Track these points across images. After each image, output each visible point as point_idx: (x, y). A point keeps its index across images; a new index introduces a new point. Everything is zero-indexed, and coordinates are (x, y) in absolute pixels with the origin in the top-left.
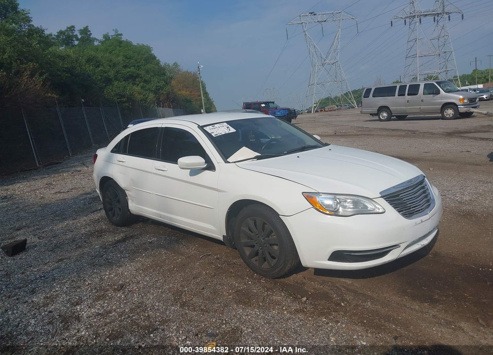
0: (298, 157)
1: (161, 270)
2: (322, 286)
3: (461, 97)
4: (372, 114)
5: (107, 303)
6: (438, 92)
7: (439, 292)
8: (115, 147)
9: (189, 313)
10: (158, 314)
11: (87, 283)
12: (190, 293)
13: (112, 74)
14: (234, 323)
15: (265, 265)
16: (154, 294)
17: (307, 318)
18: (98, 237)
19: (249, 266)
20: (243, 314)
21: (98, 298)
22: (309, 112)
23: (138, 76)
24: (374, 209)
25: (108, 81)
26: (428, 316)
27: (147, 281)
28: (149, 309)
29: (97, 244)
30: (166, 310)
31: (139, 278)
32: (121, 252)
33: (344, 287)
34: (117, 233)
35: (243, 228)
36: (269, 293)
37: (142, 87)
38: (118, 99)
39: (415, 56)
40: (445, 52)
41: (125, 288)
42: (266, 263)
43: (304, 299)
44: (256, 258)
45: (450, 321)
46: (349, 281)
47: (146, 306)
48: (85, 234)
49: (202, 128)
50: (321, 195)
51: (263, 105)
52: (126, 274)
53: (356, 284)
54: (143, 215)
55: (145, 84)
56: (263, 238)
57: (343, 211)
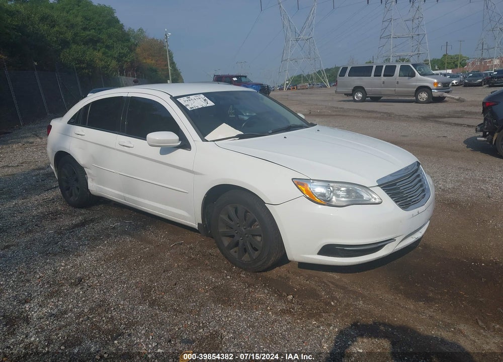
0: (285, 137)
1: (126, 261)
2: (308, 282)
3: (436, 81)
4: (347, 95)
5: (62, 301)
6: (413, 75)
7: (433, 289)
8: (73, 118)
9: (160, 313)
10: (124, 315)
11: (38, 276)
12: (160, 289)
13: (69, 35)
14: (213, 326)
15: (246, 258)
16: (117, 290)
17: (295, 320)
18: (52, 219)
19: (226, 258)
20: (222, 315)
21: (51, 295)
22: (281, 89)
23: (99, 40)
24: (370, 199)
25: (65, 44)
26: (424, 317)
27: (110, 274)
28: (112, 309)
29: (50, 228)
30: (133, 309)
31: (100, 270)
32: (80, 239)
33: (332, 283)
34: (74, 216)
35: (221, 216)
36: (251, 289)
37: (104, 53)
38: (76, 64)
39: (389, 37)
40: (418, 35)
41: (84, 282)
42: (247, 255)
43: (290, 297)
44: (236, 249)
45: (449, 324)
46: (336, 276)
47: (109, 305)
48: (37, 216)
49: (174, 99)
50: (313, 182)
51: (235, 79)
52: (85, 265)
53: (345, 280)
54: (104, 196)
55: (107, 50)
56: (245, 227)
57: (337, 200)
